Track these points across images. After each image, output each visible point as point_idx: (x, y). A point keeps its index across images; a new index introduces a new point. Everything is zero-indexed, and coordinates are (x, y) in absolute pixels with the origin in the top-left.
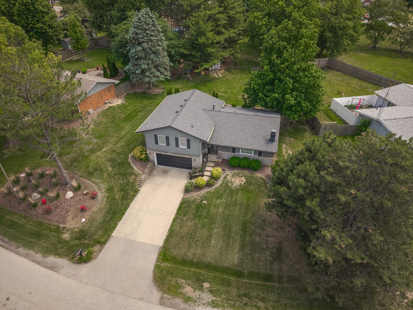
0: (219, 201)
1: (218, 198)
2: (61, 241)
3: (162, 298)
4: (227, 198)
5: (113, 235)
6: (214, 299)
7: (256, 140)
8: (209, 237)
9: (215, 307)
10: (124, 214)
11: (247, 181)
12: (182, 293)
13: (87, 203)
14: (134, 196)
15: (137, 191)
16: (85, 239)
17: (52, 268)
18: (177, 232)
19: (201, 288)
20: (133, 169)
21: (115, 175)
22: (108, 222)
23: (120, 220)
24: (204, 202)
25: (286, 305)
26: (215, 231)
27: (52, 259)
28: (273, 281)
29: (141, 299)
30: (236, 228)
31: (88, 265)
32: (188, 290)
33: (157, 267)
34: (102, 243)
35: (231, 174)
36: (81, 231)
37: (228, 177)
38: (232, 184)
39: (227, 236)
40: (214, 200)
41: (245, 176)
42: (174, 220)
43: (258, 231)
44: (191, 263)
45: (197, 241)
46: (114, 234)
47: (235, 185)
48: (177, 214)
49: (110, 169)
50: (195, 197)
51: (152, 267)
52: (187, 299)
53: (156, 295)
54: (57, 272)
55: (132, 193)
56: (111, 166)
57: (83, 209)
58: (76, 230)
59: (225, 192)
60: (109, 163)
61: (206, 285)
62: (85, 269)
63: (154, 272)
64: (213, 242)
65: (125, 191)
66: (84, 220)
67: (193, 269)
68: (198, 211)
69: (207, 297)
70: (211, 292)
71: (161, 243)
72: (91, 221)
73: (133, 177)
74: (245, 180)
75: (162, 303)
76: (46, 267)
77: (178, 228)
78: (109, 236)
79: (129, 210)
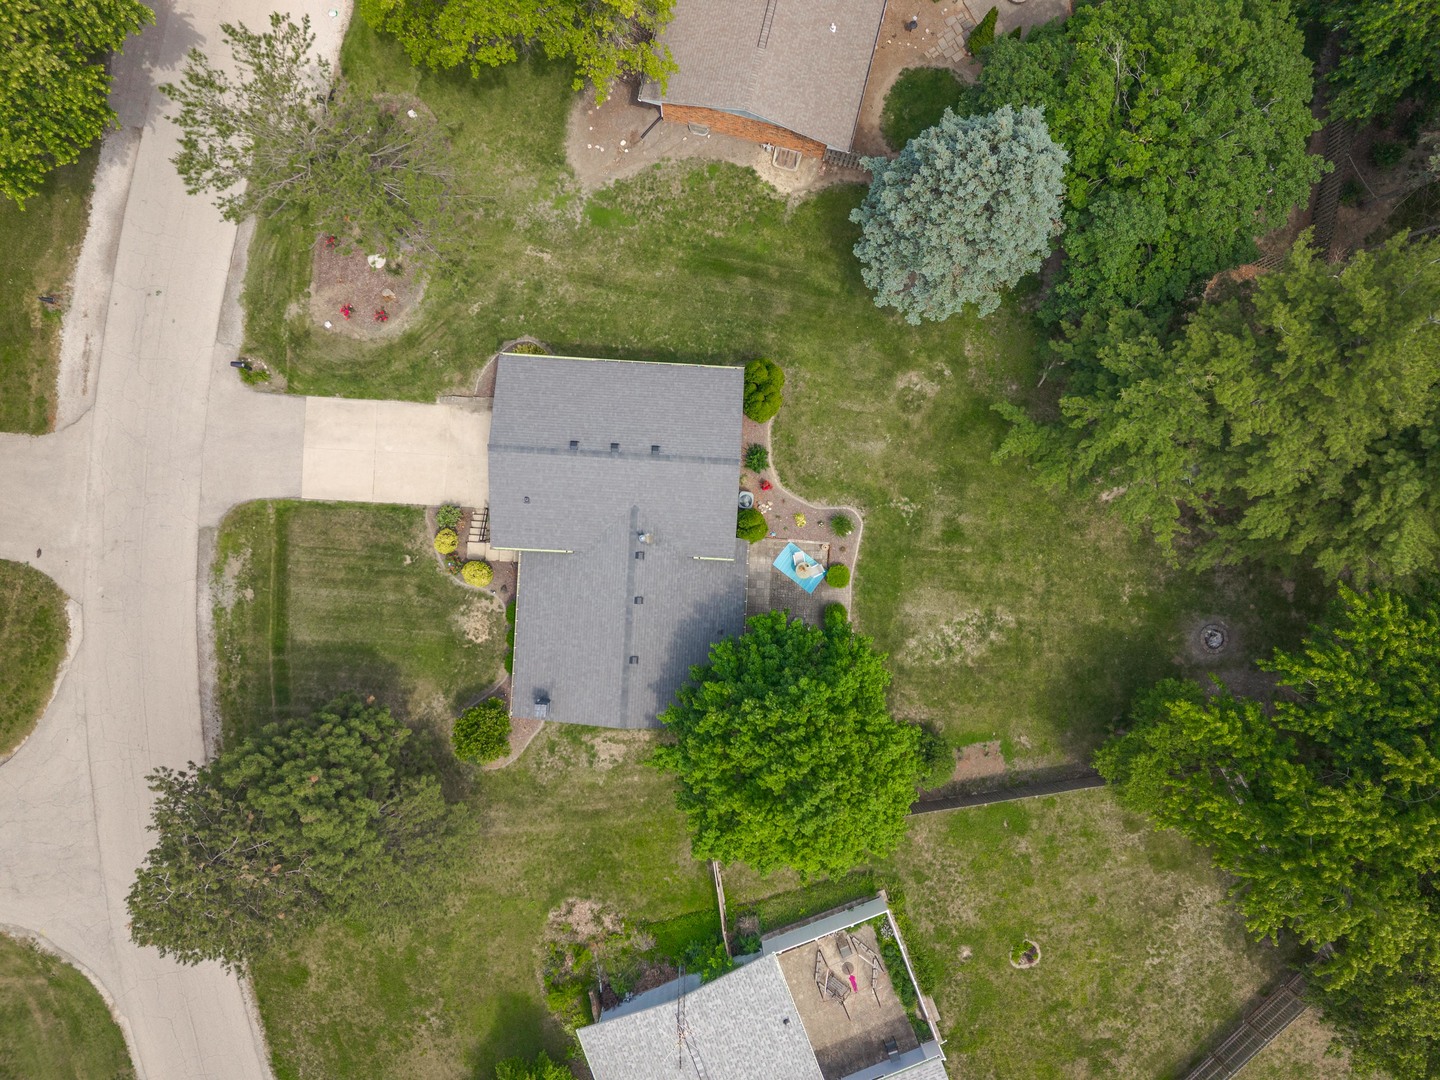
0: (411, 591)
1: (420, 587)
2: (279, 308)
3: (210, 529)
4: (422, 606)
5: (309, 398)
6: (229, 610)
7: (544, 665)
8: (332, 583)
9: (215, 613)
10: (361, 396)
11: (480, 645)
12: (226, 557)
13: (365, 312)
14: (414, 399)
15: (427, 398)
16: (293, 350)
17: (223, 325)
18: (335, 519)
19: (241, 586)
20: (480, 367)
21: (455, 333)
22: (334, 376)
23: (346, 397)
24: (408, 558)
25: (241, 722)
26: (345, 593)
27: (239, 315)
28: (280, 702)
29: (202, 498)
30: (357, 633)
31: (241, 385)
32: (234, 566)
33: (263, 504)
34: (290, 390)
35: (494, 606)
36: (307, 334)
37: (485, 603)
38: (463, 614)
39: (338, 618)
40: (415, 581)
41: (493, 642)
42: (363, 506)
43: (358, 675)
44: (282, 558)
45: (322, 563)
46: (312, 401)
47: (462, 620)
48: (380, 507)
49: (475, 308)
50: (422, 535)
51: (258, 496)
52: (218, 569)
53: (213, 518)
54: (217, 340)
55: (417, 392)
56: (482, 309)
57: (348, 311)
58: (308, 321)
59: (439, 599)
60: (492, 296)
61: (249, 594)
62: (232, 380)
63: (251, 502)
64: (324, 592)
65: (414, 375)
66: (328, 325)
67: (273, 565)
68: (384, 549)
69: (229, 599)
70: (240, 603)
71: (311, 492)
72: (332, 340)
73: (457, 377)
74: (479, 641)
75: (203, 532)
76: (222, 314)
77: (342, 520)
78: (305, 392)
79: (374, 403)
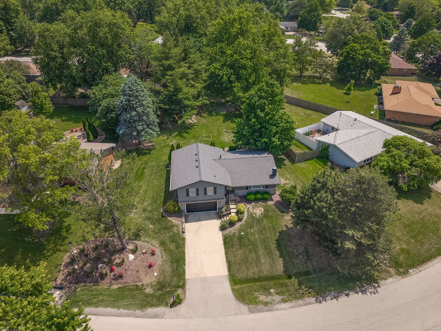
0: (252, 230)
1: (251, 228)
2: (147, 296)
3: (249, 309)
4: (257, 226)
5: (186, 278)
6: (282, 297)
7: (262, 177)
8: (258, 258)
9: (285, 302)
10: (184, 260)
11: (264, 209)
12: (260, 301)
13: (151, 259)
14: (184, 243)
15: (184, 239)
16: (166, 288)
17: (156, 316)
18: (233, 261)
19: (270, 294)
20: (172, 222)
21: (160, 230)
22: (177, 269)
23: (185, 265)
24: (241, 233)
25: (326, 286)
26: (260, 252)
27: (150, 310)
28: (311, 274)
29: (236, 314)
30: (273, 246)
31: (183, 305)
32: (262, 298)
33: (233, 290)
34: (183, 287)
35: (251, 207)
36: (159, 283)
37: (250, 209)
38: (256, 215)
39: (270, 254)
40: (249, 230)
41: (262, 206)
42: (226, 253)
43: (288, 244)
44: (254, 280)
45: (251, 263)
46: (187, 276)
47: (258, 215)
48: (225, 248)
49: (151, 226)
50: (233, 231)
51: (231, 291)
52: (266, 304)
53: (244, 308)
54: (162, 318)
55: (182, 242)
56: (151, 224)
57: (150, 266)
58: (154, 283)
59: (253, 222)
60: (147, 222)
61: (272, 291)
62: (181, 309)
63: (234, 294)
64: (263, 261)
65: (175, 242)
66: (156, 274)
67: (258, 284)
68: (241, 242)
69: (278, 298)
70: (277, 294)
71: (226, 273)
72: (162, 272)
73: (175, 228)
74: (263, 210)
75: (251, 311)
76: (150, 318)
77: (233, 258)
78: (184, 279)
79: (186, 256)
